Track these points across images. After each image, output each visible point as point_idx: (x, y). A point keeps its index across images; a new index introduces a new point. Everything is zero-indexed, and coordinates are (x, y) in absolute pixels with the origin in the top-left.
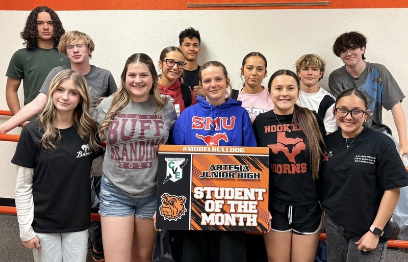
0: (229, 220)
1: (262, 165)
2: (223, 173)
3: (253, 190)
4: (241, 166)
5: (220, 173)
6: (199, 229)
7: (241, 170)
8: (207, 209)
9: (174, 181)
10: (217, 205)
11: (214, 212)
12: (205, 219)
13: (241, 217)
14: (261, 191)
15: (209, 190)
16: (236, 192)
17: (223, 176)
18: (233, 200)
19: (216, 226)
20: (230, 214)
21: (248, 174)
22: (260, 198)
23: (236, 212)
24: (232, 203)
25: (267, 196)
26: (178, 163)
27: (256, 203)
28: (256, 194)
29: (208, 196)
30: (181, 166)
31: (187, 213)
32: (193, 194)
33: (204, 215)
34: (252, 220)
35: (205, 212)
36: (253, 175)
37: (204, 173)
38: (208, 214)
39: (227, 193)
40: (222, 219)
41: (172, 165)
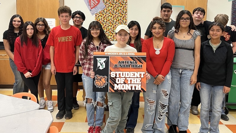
0: (127, 87)
1: (143, 61)
2: (125, 65)
3: (139, 73)
4: (133, 62)
5: (123, 65)
6: (113, 91)
7: (133, 63)
8: (117, 82)
9: (101, 69)
10: (122, 80)
11: (120, 84)
12: (116, 87)
13: (133, 86)
14: (142, 73)
15: (118, 73)
16: (131, 74)
17: (124, 67)
18: (130, 77)
19: (121, 90)
20: (128, 84)
21: (137, 65)
23: (131, 84)
24: (129, 79)
26: (103, 60)
27: (140, 79)
28: (140, 74)
29: (118, 76)
30: (104, 62)
31: (108, 84)
32: (110, 75)
33: (115, 85)
34: (138, 87)
35: (116, 83)
36: (139, 66)
37: (115, 65)
38: (118, 84)
39: (127, 75)
40: (124, 87)
41: (100, 61)
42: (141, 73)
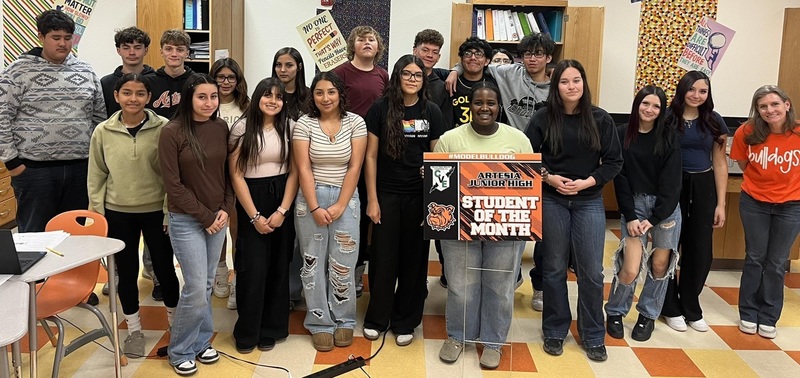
0: (500, 230)
1: (534, 172)
2: (493, 181)
3: (525, 199)
4: (512, 174)
5: (489, 181)
7: (512, 177)
8: (476, 218)
9: (441, 190)
10: (488, 215)
11: (484, 222)
12: (475, 229)
13: (513, 226)
14: (533, 199)
15: (478, 199)
16: (507, 201)
17: (493, 185)
18: (504, 209)
19: (487, 237)
20: (501, 223)
21: (520, 182)
22: (533, 206)
23: (507, 222)
24: (503, 212)
25: (540, 204)
26: (444, 171)
27: (529, 212)
28: (528, 202)
29: (478, 206)
30: (447, 175)
32: (461, 204)
33: (473, 225)
34: (524, 229)
35: (474, 221)
36: (525, 182)
37: (472, 181)
38: (478, 224)
39: (498, 202)
40: (493, 229)
41: (438, 174)
42: (529, 199)
